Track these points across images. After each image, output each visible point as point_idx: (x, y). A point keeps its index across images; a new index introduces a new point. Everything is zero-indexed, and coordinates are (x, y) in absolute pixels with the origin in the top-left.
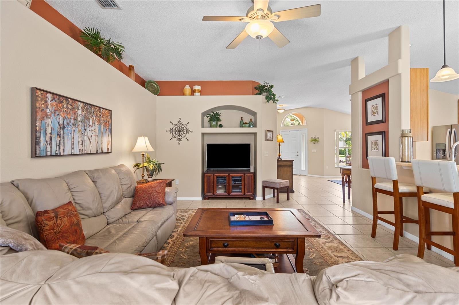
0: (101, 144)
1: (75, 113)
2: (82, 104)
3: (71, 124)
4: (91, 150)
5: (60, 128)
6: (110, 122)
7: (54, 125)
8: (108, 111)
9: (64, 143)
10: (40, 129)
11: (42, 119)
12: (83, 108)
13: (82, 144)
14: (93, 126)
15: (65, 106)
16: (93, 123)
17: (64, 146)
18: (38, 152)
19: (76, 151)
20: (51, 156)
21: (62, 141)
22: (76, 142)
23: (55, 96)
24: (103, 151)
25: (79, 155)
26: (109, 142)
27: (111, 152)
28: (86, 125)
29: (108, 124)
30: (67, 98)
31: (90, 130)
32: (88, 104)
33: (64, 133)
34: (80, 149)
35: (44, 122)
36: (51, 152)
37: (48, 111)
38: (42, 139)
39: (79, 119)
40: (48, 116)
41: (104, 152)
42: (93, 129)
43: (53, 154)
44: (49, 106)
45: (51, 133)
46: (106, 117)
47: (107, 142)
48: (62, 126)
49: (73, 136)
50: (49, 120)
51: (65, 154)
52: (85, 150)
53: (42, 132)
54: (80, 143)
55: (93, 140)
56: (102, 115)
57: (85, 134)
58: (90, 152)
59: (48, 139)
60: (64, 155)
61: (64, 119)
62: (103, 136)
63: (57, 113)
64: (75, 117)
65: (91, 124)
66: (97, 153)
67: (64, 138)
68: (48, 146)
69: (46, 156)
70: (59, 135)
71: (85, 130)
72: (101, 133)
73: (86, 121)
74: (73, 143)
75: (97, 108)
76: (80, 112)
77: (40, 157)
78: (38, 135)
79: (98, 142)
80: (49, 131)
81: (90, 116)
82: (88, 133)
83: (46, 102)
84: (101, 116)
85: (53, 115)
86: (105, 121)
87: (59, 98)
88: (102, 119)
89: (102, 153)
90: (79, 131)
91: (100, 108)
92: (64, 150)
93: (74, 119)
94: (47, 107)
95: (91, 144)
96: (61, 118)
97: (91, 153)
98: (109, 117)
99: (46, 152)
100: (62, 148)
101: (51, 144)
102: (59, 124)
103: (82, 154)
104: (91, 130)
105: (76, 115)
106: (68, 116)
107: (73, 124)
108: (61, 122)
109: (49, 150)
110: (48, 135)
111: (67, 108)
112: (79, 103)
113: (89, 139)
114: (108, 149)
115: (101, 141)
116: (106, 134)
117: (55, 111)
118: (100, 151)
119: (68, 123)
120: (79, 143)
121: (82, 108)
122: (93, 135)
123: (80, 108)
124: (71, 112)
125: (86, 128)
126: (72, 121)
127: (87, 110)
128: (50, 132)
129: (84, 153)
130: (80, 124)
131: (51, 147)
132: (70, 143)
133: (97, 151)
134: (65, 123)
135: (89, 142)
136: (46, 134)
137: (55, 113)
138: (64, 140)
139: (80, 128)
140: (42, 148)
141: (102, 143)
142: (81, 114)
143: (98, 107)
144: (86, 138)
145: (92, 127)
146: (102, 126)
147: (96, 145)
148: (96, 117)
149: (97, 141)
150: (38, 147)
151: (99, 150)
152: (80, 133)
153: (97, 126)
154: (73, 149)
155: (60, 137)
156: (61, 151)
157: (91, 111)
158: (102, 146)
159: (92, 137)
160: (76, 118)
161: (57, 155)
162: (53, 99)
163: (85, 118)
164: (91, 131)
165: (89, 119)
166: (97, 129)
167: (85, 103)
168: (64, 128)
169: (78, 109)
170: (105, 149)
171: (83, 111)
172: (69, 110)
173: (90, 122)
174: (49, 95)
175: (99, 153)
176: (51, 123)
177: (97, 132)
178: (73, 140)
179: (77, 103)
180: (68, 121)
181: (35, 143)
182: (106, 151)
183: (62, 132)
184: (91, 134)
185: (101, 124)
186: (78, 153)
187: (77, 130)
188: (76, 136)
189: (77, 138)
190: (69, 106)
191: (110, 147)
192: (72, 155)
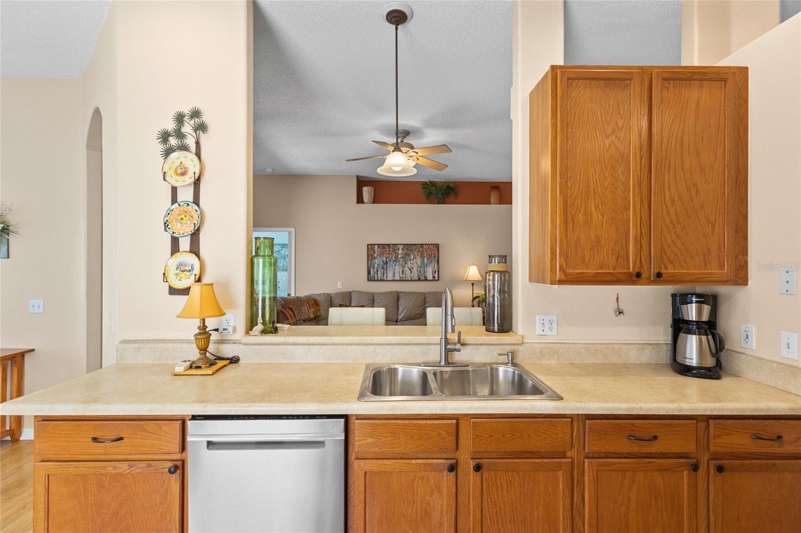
1: (396, 253)
2: (402, 246)
3: (392, 260)
4: (412, 277)
5: (384, 264)
6: (437, 254)
7: (380, 263)
8: (433, 245)
9: (387, 273)
10: (371, 266)
11: (372, 260)
13: (403, 273)
14: (415, 260)
15: (387, 250)
16: (414, 258)
17: (387, 275)
18: (369, 278)
19: (397, 278)
20: (378, 280)
21: (385, 272)
22: (397, 272)
23: (380, 246)
25: (400, 280)
27: (438, 280)
28: (406, 260)
29: (434, 256)
30: (388, 245)
31: (411, 263)
32: (408, 245)
33: (387, 267)
34: (400, 276)
35: (372, 262)
36: (377, 278)
37: (375, 255)
38: (372, 271)
39: (399, 256)
40: (375, 258)
41: (428, 279)
42: (414, 262)
43: (379, 279)
44: (376, 253)
45: (377, 268)
46: (431, 250)
49: (394, 268)
50: (376, 260)
51: (388, 279)
52: (406, 278)
54: (401, 272)
55: (415, 270)
56: (425, 250)
57: (406, 266)
59: (375, 271)
60: (387, 281)
61: (386, 258)
62: (426, 266)
63: (381, 255)
65: (412, 258)
66: (419, 280)
67: (387, 270)
68: (376, 275)
69: (375, 280)
70: (383, 268)
71: (406, 263)
72: (424, 264)
73: (406, 257)
74: (394, 273)
76: (400, 252)
77: (371, 280)
78: (369, 269)
80: (376, 266)
81: (411, 252)
82: (409, 265)
83: (374, 250)
84: (423, 251)
85: (378, 257)
86: (430, 254)
87: (383, 246)
88: (426, 253)
89: (426, 280)
90: (400, 265)
91: (422, 245)
92: (387, 277)
93: (395, 257)
94: (375, 253)
95: (412, 274)
96: (385, 258)
97: (412, 279)
98: (435, 250)
99: (375, 278)
100: (385, 276)
101: (377, 274)
102: (383, 261)
106: (390, 256)
107: (394, 260)
108: (385, 260)
109: (376, 277)
110: (376, 269)
111: (389, 251)
113: (410, 270)
114: (434, 277)
115: (424, 270)
116: (431, 265)
117: (380, 254)
118: (422, 278)
119: (390, 261)
120: (399, 272)
121: (402, 249)
122: (414, 267)
123: (400, 249)
124: (393, 253)
126: (394, 258)
127: (407, 249)
129: (404, 279)
130: (401, 259)
131: (378, 275)
132: (392, 272)
133: (420, 278)
134: (388, 260)
136: (374, 268)
139: (401, 262)
140: (372, 276)
141: (425, 272)
143: (420, 244)
144: (406, 269)
145: (413, 260)
146: (425, 259)
147: (418, 274)
148: (417, 252)
149: (419, 271)
150: (369, 275)
152: (401, 266)
154: (394, 276)
156: (385, 278)
157: (412, 249)
158: (426, 275)
160: (397, 256)
161: (381, 280)
162: (379, 248)
163: (405, 255)
165: (410, 255)
166: (419, 261)
167: (406, 244)
168: (387, 263)
169: (399, 250)
170: (430, 277)
171: (403, 250)
172: (391, 252)
173: (410, 258)
174: (376, 246)
175: (422, 280)
176: (377, 262)
177: (419, 264)
178: (394, 271)
179: (398, 246)
180: (390, 259)
181: (369, 273)
182: (431, 278)
183: (385, 266)
184: (412, 266)
185: (424, 257)
186: (399, 279)
187: (398, 264)
188: (397, 268)
189: (398, 269)
190: (391, 250)
191: (436, 275)
192: (394, 280)
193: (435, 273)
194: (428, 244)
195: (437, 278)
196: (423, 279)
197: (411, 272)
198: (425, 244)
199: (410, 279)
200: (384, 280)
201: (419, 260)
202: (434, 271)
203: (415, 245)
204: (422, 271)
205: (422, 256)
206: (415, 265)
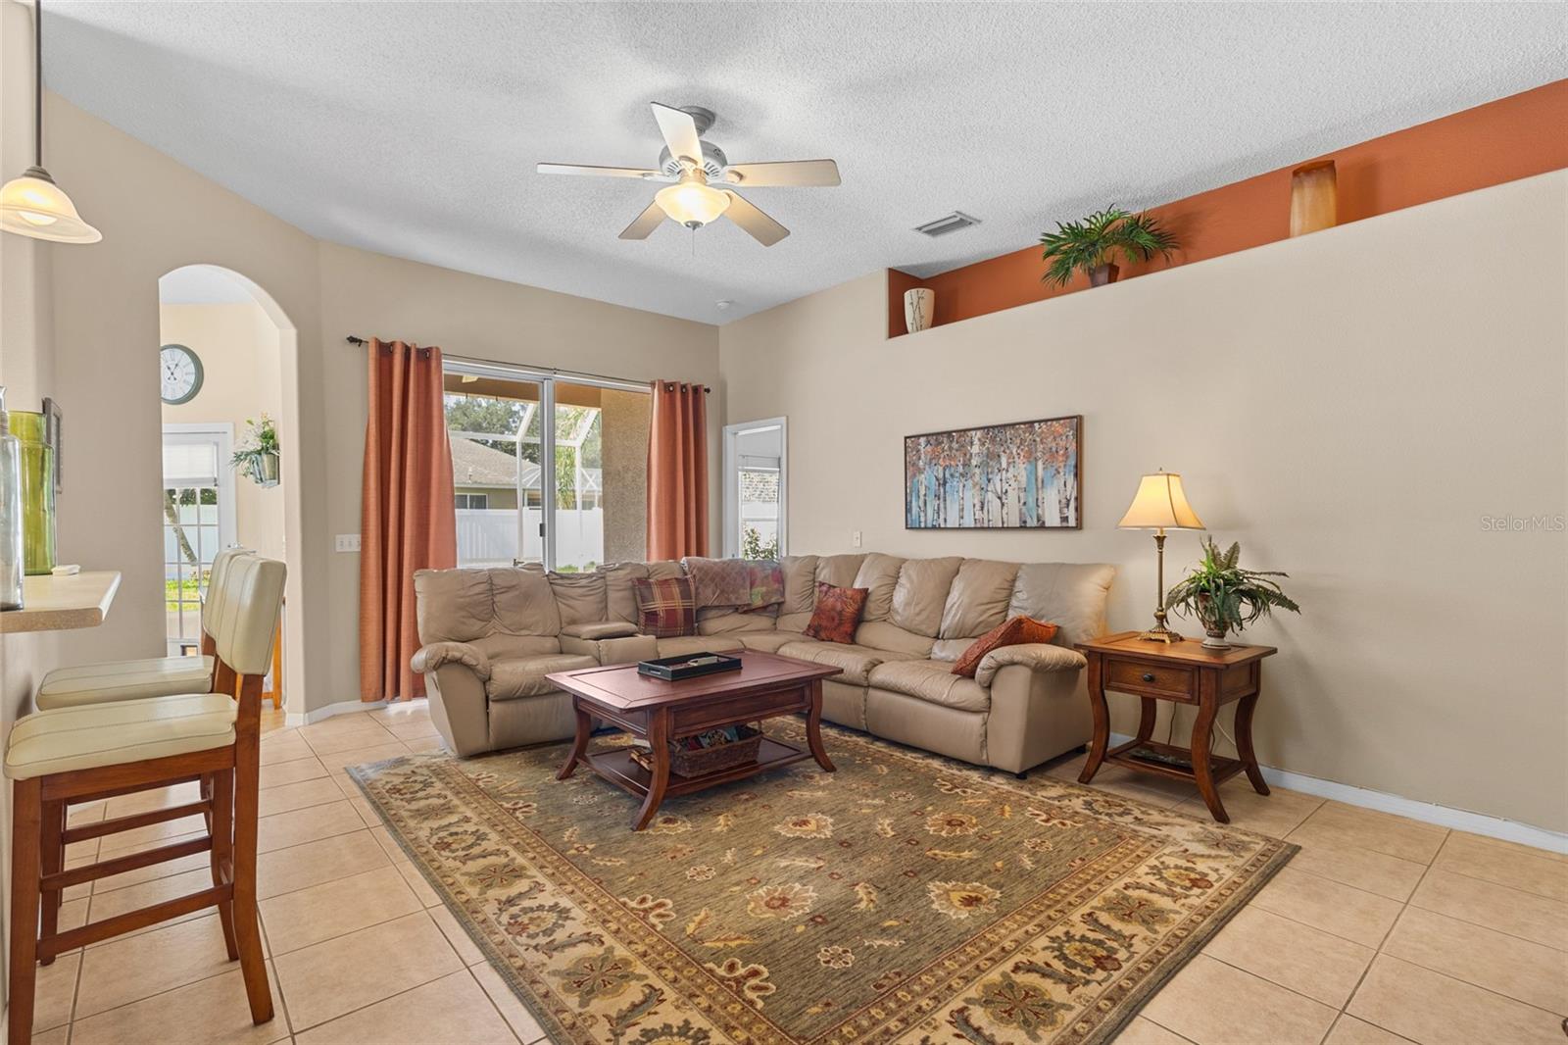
0: (1038, 506)
1: (965, 455)
2: (979, 433)
3: (957, 475)
4: (1005, 520)
5: (939, 484)
6: (1074, 446)
7: (930, 483)
8: (1062, 422)
9: (945, 508)
10: (911, 492)
11: (914, 475)
12: (983, 440)
13: (982, 508)
14: (1011, 470)
15: (946, 447)
16: (1009, 464)
17: (946, 513)
18: (909, 522)
19: (969, 522)
20: (926, 528)
21: (942, 506)
22: (968, 506)
23: (930, 438)
24: (1044, 523)
25: (975, 528)
26: (1069, 501)
27: (1078, 527)
28: (990, 470)
29: (1068, 455)
30: (949, 433)
31: (1001, 480)
32: (993, 427)
33: (945, 492)
34: (977, 517)
35: (915, 480)
36: (926, 522)
37: (921, 463)
38: (914, 504)
39: (974, 462)
40: (920, 471)
41: (1047, 525)
42: (1010, 475)
43: (929, 525)
44: (923, 457)
45: (925, 495)
46: (1055, 438)
47: (1060, 502)
48: (941, 482)
49: (961, 494)
50: (923, 476)
51: (948, 526)
52: (989, 521)
53: (914, 494)
54: (978, 507)
55: (1012, 499)
56: (1038, 439)
57: (989, 489)
58: (1003, 523)
59: (921, 504)
60: (946, 529)
61: (944, 469)
62: (1043, 487)
63: (934, 462)
64: (964, 461)
65: (1004, 465)
66: (1023, 527)
67: (945, 500)
68: (922, 514)
69: (920, 528)
70: (937, 496)
71: (989, 481)
72: (1036, 480)
73: (991, 463)
74: (963, 509)
75: (1022, 426)
76: (975, 449)
77: (912, 528)
78: (909, 499)
79: (1025, 503)
80: (922, 492)
81: (1002, 449)
82: (997, 484)
83: (918, 451)
84: (1034, 441)
85: (927, 467)
86: (1051, 449)
87: (936, 438)
88: (1040, 447)
89: (1042, 527)
90: (974, 486)
91: (1032, 423)
92: (945, 520)
93: (964, 465)
94: (920, 458)
95: (1005, 508)
96: (941, 469)
97: (1005, 525)
98: (1067, 437)
99: (920, 522)
100: (942, 516)
101: (925, 511)
102: (937, 479)
103: (982, 528)
104: (1003, 479)
105: (968, 456)
106: (952, 463)
107: (961, 474)
108: (941, 476)
109: (922, 519)
110: (922, 498)
111: (950, 448)
112: (973, 433)
113: (1000, 498)
114: (1065, 519)
115: (1037, 499)
116: (1055, 482)
117: (931, 459)
118: (1032, 523)
119: (952, 476)
120: (974, 506)
121: (979, 440)
122: (1010, 489)
123: (976, 441)
124: (958, 454)
125: (990, 476)
126: (961, 469)
127: (993, 440)
128: (924, 493)
129: (986, 525)
130: (977, 471)
131: (926, 515)
132: (956, 507)
133: (1025, 522)
134: (947, 475)
135: (1000, 504)
136: (919, 497)
137: (931, 463)
138: (945, 504)
139: (977, 478)
140: (914, 518)
141: (1040, 504)
142: (978, 451)
143: (1024, 423)
144: (990, 496)
145: (1007, 471)
146: (1040, 463)
147: (1020, 510)
148: (1019, 447)
149: (1022, 501)
150: (909, 515)
151: (1029, 520)
152: (978, 487)
153: (1023, 466)
154: (962, 518)
155: (939, 499)
156: (941, 521)
157: (1003, 438)
158: (1040, 512)
159: (1006, 491)
160: (967, 462)
161: (934, 528)
162: (928, 442)
163: (987, 456)
164: (1004, 481)
165: (999, 456)
166: (1024, 473)
167: (988, 428)
168: (945, 483)
169: (972, 443)
170: (1052, 519)
171: (983, 444)
172: (954, 451)
173: (1001, 464)
174: (922, 440)
175: (1031, 528)
176: (926, 479)
177: (1023, 479)
178: (962, 503)
179: (969, 434)
180: (953, 469)
181: (908, 510)
182: (1057, 523)
183: (942, 490)
184: (1006, 486)
185: (1036, 460)
186: (973, 526)
187: (970, 483)
188: (968, 494)
189: (971, 497)
190: (955, 445)
191: (1071, 514)
192: (960, 529)
193: (1068, 506)
194: (1046, 421)
195: (1072, 523)
196: (1035, 523)
197: (1003, 505)
198: (1040, 422)
199: (1000, 526)
200: (940, 528)
201: (1021, 469)
202: (1064, 501)
203: (1013, 425)
204: (1031, 502)
205: (1031, 457)
206: (1014, 485)
